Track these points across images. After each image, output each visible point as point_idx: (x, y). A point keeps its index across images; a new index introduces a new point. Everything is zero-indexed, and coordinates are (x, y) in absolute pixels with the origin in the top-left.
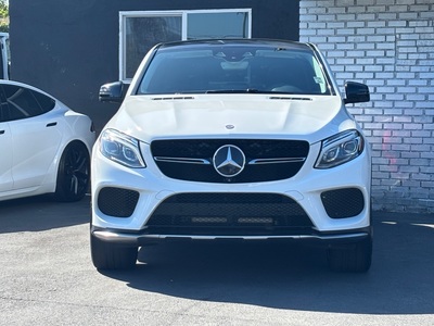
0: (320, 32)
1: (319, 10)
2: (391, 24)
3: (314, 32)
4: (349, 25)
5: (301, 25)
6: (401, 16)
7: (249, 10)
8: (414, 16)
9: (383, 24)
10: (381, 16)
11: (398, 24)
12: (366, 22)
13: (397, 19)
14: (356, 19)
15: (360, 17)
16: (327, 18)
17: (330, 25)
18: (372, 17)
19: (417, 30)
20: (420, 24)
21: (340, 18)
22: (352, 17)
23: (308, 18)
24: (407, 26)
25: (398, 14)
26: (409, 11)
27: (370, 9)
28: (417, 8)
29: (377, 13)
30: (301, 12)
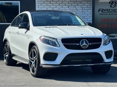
0: (42, 9)
1: (42, 2)
2: (63, 7)
3: (40, 9)
4: (51, 7)
5: (36, 7)
6: (66, 5)
7: (19, 2)
8: (70, 5)
9: (61, 7)
10: (60, 5)
11: (65, 7)
12: (56, 6)
13: (65, 5)
14: (53, 5)
15: (54, 5)
16: (44, 5)
17: (45, 7)
18: (58, 5)
19: (71, 9)
20: (72, 7)
21: (48, 5)
22: (52, 5)
23: (38, 5)
24: (68, 7)
25: (65, 4)
26: (69, 3)
27: (57, 2)
28: (71, 3)
29: (59, 4)
30: (36, 3)
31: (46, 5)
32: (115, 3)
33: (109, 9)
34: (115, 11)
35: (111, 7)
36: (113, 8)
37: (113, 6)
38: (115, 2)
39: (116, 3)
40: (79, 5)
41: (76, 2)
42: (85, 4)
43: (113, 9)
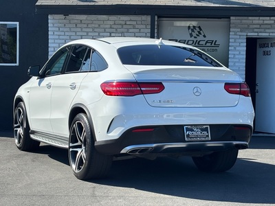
0: (61, 37)
1: (60, 25)
2: (101, 34)
3: (57, 37)
4: (78, 34)
5: (50, 33)
6: (107, 30)
7: (18, 23)
8: (114, 30)
9: (97, 34)
10: (96, 30)
11: (105, 34)
12: (87, 32)
13: (105, 31)
14: (82, 31)
15: (84, 30)
16: (65, 30)
17: (67, 34)
20: (117, 35)
21: (72, 30)
22: (80, 30)
23: (54, 29)
24: (110, 36)
25: (105, 29)
26: (111, 28)
27: (89, 26)
28: (115, 27)
29: (93, 28)
30: (49, 25)
31: (68, 29)
32: (198, 29)
33: (188, 41)
34: (198, 44)
35: (191, 35)
36: (195, 37)
37: (194, 34)
38: (199, 27)
39: (201, 29)
40: (130, 31)
41: (125, 26)
42: (142, 30)
43: (195, 40)
